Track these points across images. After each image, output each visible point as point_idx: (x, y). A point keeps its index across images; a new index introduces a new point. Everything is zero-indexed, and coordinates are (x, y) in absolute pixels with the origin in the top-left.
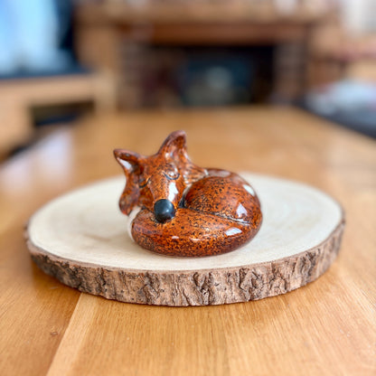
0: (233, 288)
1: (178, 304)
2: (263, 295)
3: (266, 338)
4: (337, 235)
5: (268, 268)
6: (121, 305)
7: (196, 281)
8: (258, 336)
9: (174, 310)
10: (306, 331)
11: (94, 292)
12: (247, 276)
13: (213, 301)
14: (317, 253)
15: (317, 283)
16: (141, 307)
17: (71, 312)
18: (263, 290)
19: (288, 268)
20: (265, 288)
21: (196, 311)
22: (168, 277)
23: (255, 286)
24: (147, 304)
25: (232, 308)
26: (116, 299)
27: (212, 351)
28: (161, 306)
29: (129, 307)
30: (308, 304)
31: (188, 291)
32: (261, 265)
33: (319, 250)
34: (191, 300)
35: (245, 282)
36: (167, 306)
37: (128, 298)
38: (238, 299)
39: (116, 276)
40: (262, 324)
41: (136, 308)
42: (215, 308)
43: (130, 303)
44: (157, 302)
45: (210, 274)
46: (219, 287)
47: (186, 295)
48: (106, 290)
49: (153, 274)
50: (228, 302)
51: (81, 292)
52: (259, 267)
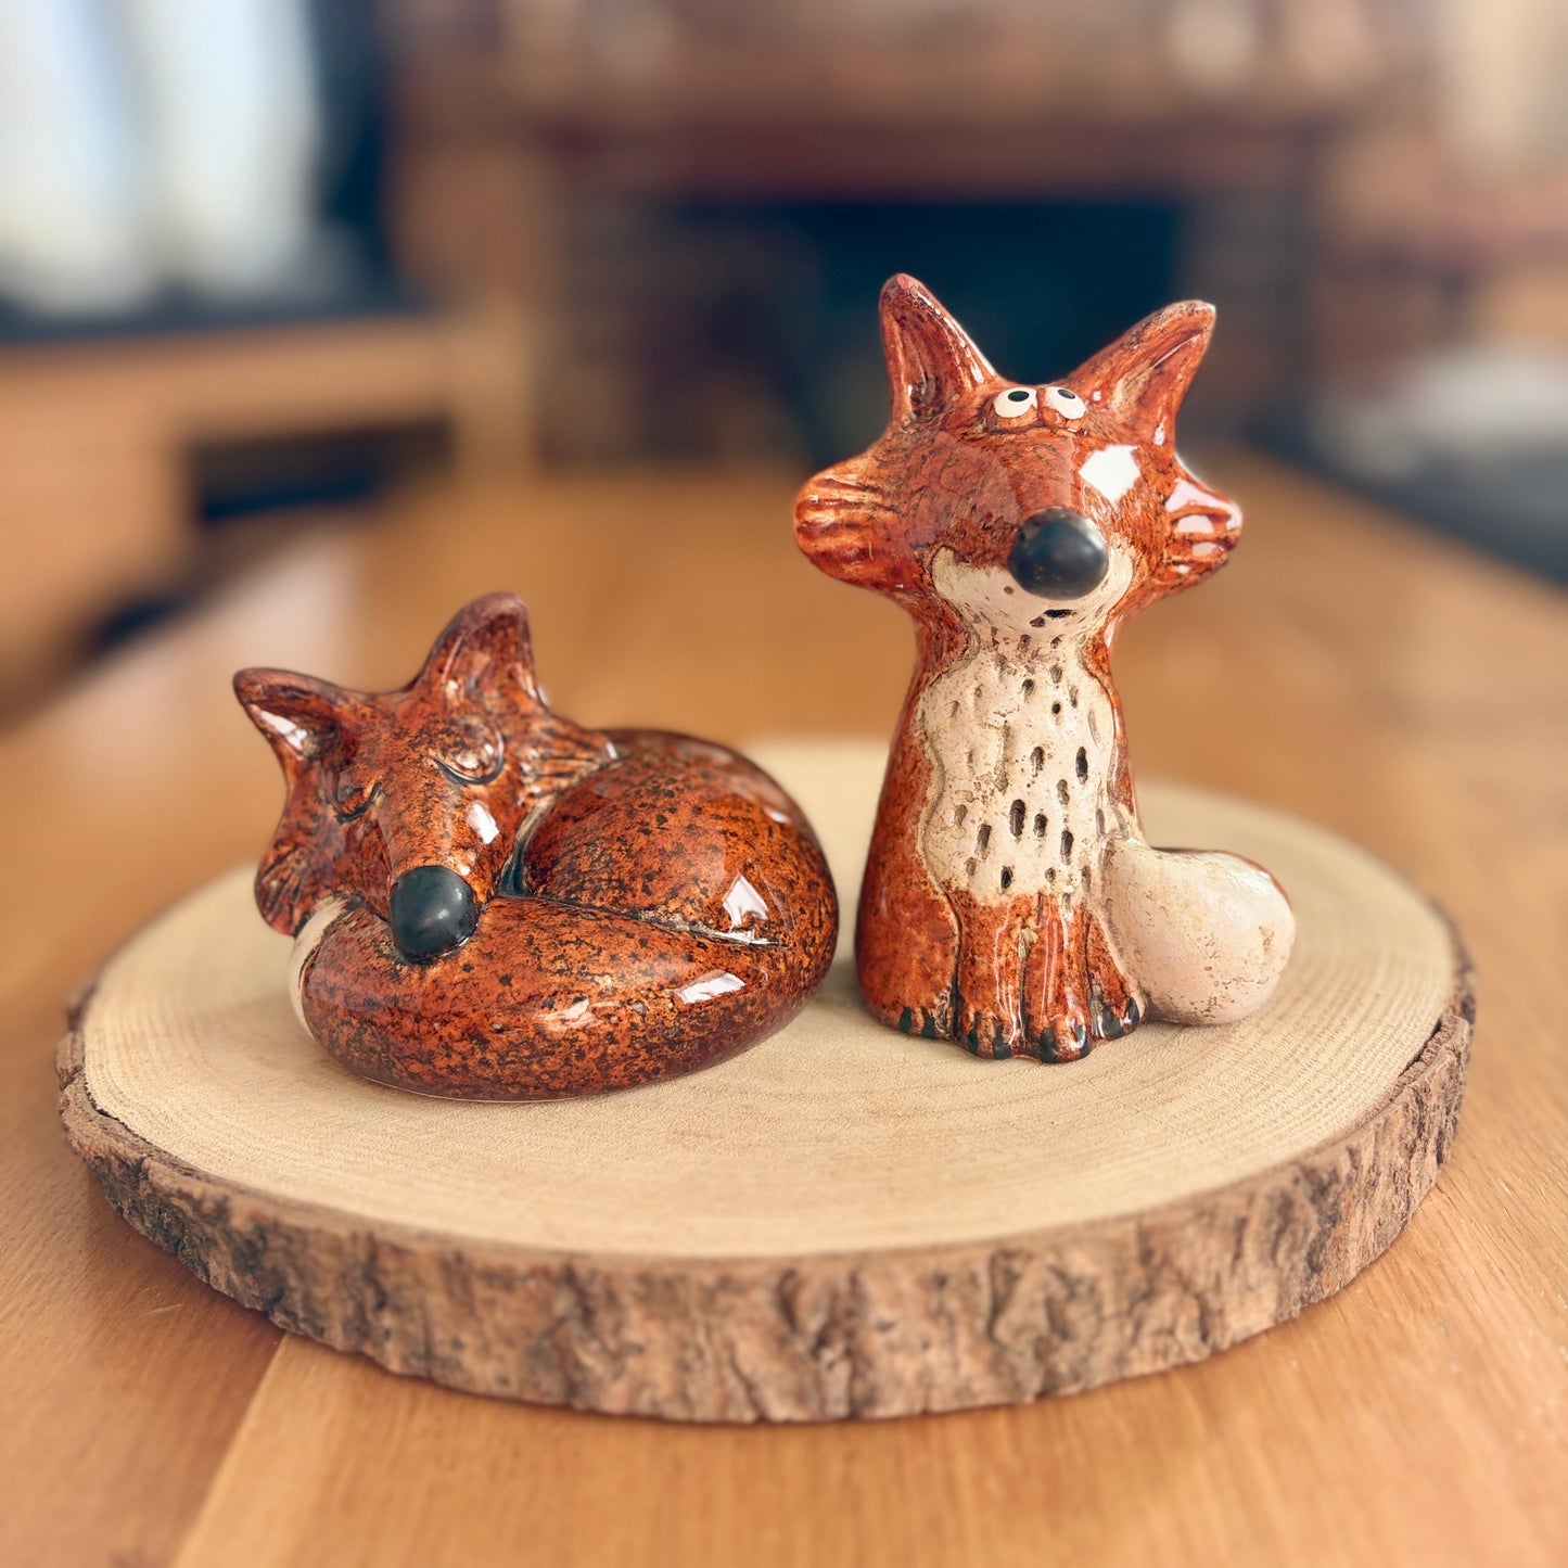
0: (963, 1340)
1: (706, 1411)
2: (1100, 1369)
5: (1118, 1246)
6: (450, 1410)
7: (786, 1306)
9: (689, 1443)
11: (337, 1336)
12: (1022, 1286)
13: (872, 1401)
14: (1345, 1168)
15: (1347, 1303)
16: (544, 1424)
18: (1100, 1347)
19: (1214, 1244)
20: (1110, 1340)
21: (793, 1446)
22: (662, 1289)
23: (1060, 1328)
24: (564, 1409)
25: (959, 1432)
26: (430, 1377)
28: (631, 1418)
29: (485, 1415)
31: (752, 1353)
32: (1090, 1233)
33: (1352, 1153)
34: (769, 1395)
35: (1014, 1315)
36: (656, 1420)
37: (483, 1371)
38: (986, 1390)
39: (433, 1276)
42: (882, 1435)
43: (489, 1398)
44: (614, 1398)
45: (854, 1280)
46: (894, 1336)
47: (747, 1369)
48: (387, 1334)
49: (594, 1273)
50: (936, 1406)
51: (280, 1333)
52: (1078, 1242)
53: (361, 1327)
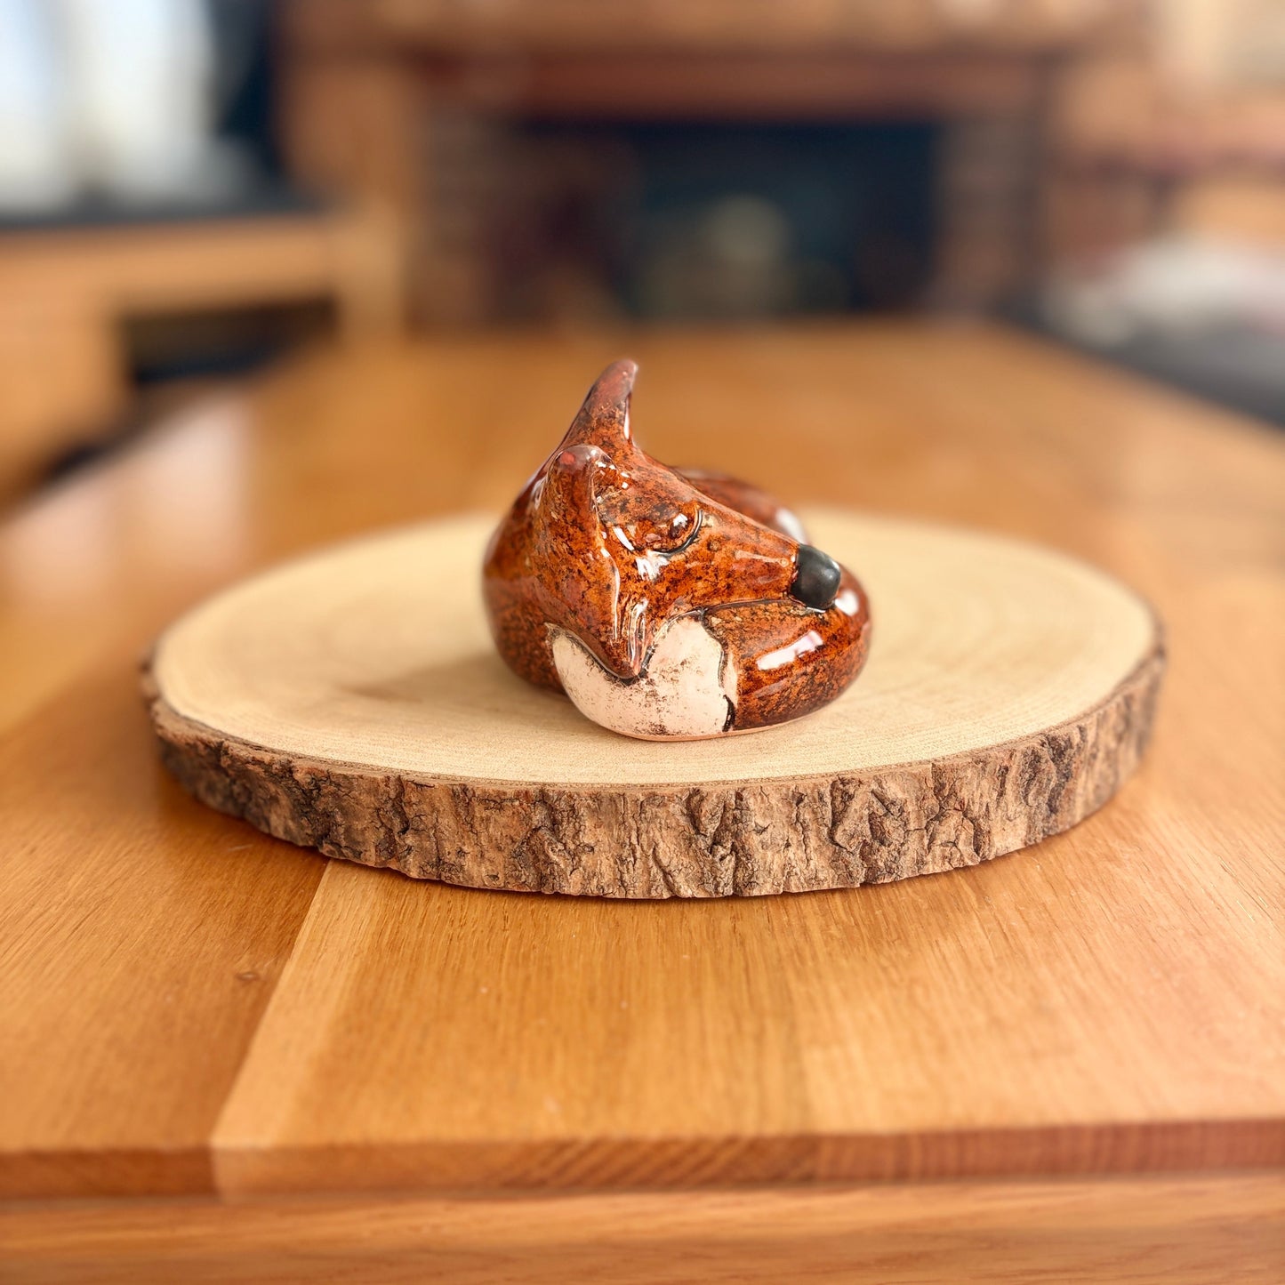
0: (813, 843)
1: (637, 892)
2: (906, 867)
3: (919, 991)
4: (1140, 687)
5: (921, 780)
7: (693, 817)
8: (893, 984)
9: (623, 913)
10: (1044, 972)
11: (371, 858)
12: (855, 805)
13: (749, 884)
14: (1076, 739)
15: (1075, 836)
16: (522, 904)
17: (300, 918)
18: (907, 852)
19: (985, 783)
20: (913, 846)
21: (696, 916)
22: (607, 804)
23: (879, 835)
24: (537, 895)
25: (809, 906)
26: (441, 879)
27: (749, 1026)
28: (583, 898)
29: (481, 902)
30: (1048, 898)
31: (669, 851)
32: (901, 772)
33: (1082, 730)
34: (680, 880)
35: (848, 825)
36: (601, 899)
37: (478, 872)
38: (828, 878)
39: (444, 803)
40: (905, 953)
41: (504, 904)
42: (756, 905)
43: (482, 890)
44: (572, 886)
46: (766, 836)
47: (665, 862)
48: (409, 849)
49: (561, 794)
50: (794, 890)
51: (326, 859)
52: (892, 775)
53: (390, 847)
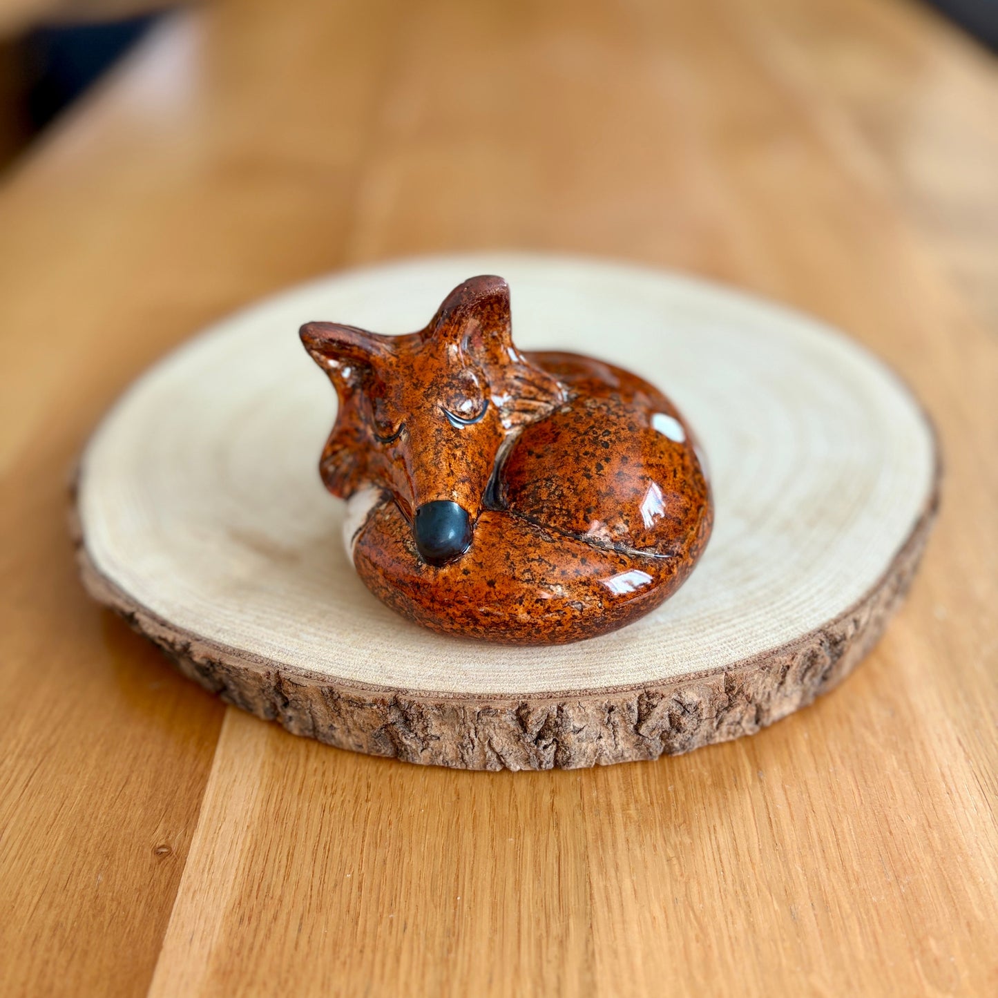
0: (621, 733)
1: (475, 766)
2: (697, 741)
5: (714, 687)
7: (522, 721)
9: (464, 780)
11: (261, 713)
12: (657, 710)
13: (567, 763)
18: (697, 731)
19: (769, 680)
20: (705, 728)
22: (450, 711)
23: (676, 725)
24: (394, 760)
26: (316, 739)
29: (350, 763)
31: (501, 741)
32: (697, 681)
33: (857, 621)
34: (510, 760)
35: (651, 722)
36: (446, 768)
37: (346, 741)
38: (631, 755)
39: (316, 697)
41: (368, 768)
42: (573, 776)
43: (351, 752)
44: (422, 758)
45: (560, 709)
46: (582, 734)
47: (498, 749)
48: (290, 718)
49: (411, 703)
50: (603, 764)
51: (226, 706)
52: (690, 687)
53: (274, 713)
